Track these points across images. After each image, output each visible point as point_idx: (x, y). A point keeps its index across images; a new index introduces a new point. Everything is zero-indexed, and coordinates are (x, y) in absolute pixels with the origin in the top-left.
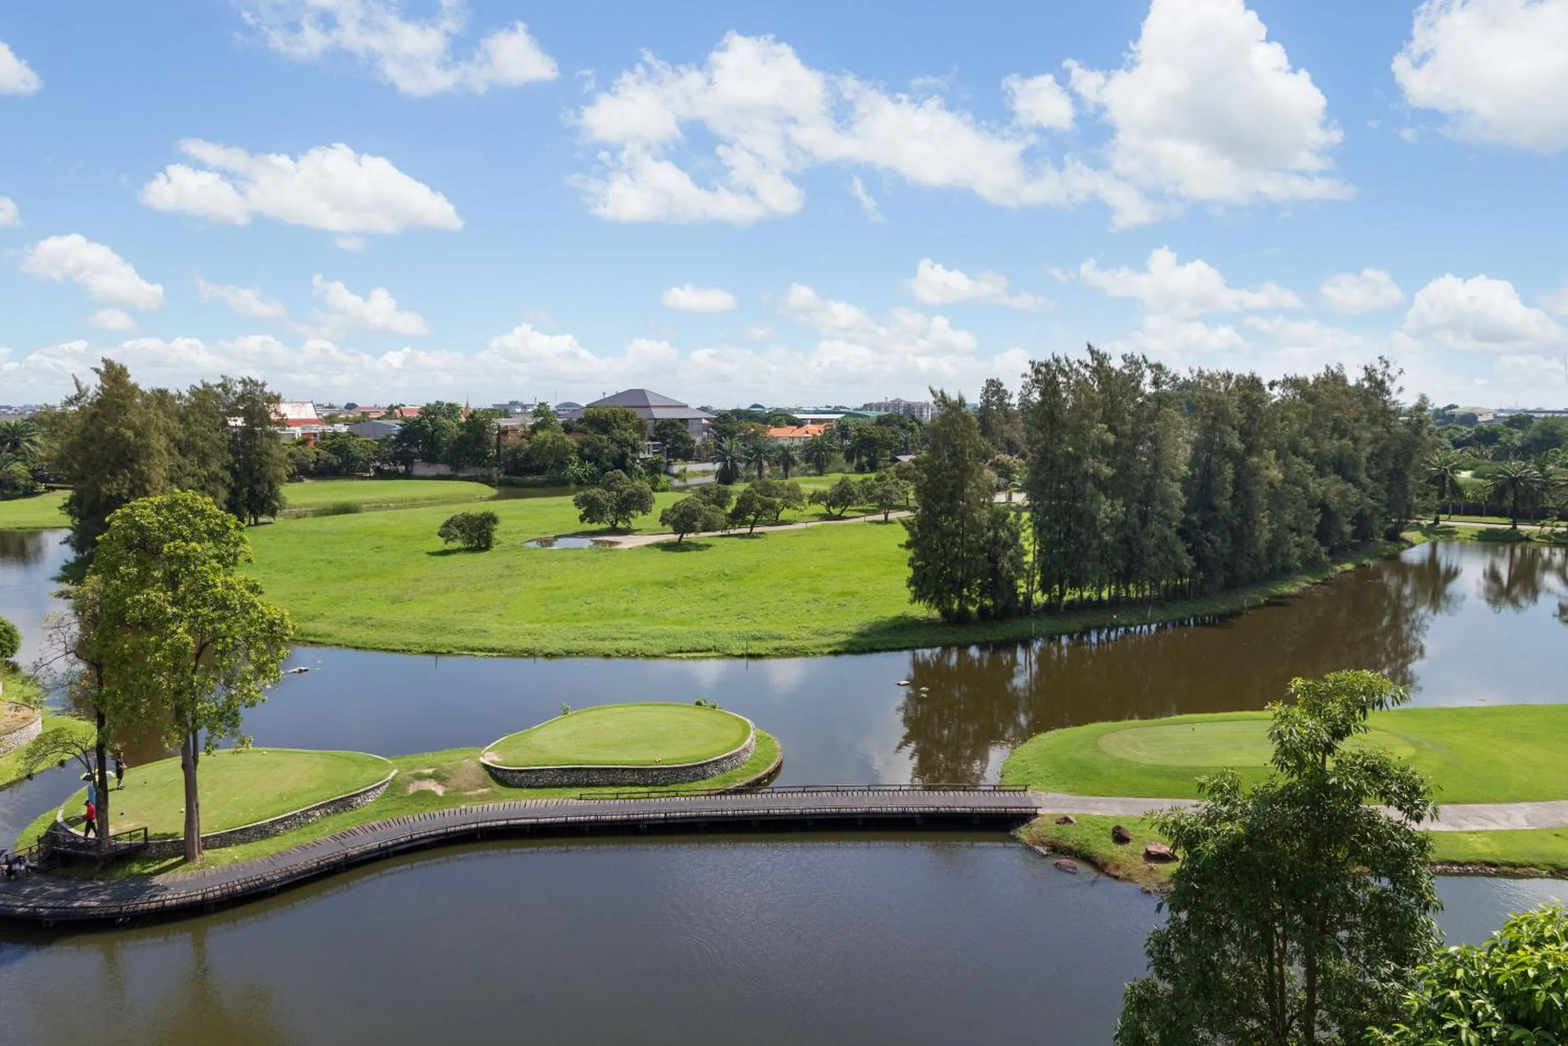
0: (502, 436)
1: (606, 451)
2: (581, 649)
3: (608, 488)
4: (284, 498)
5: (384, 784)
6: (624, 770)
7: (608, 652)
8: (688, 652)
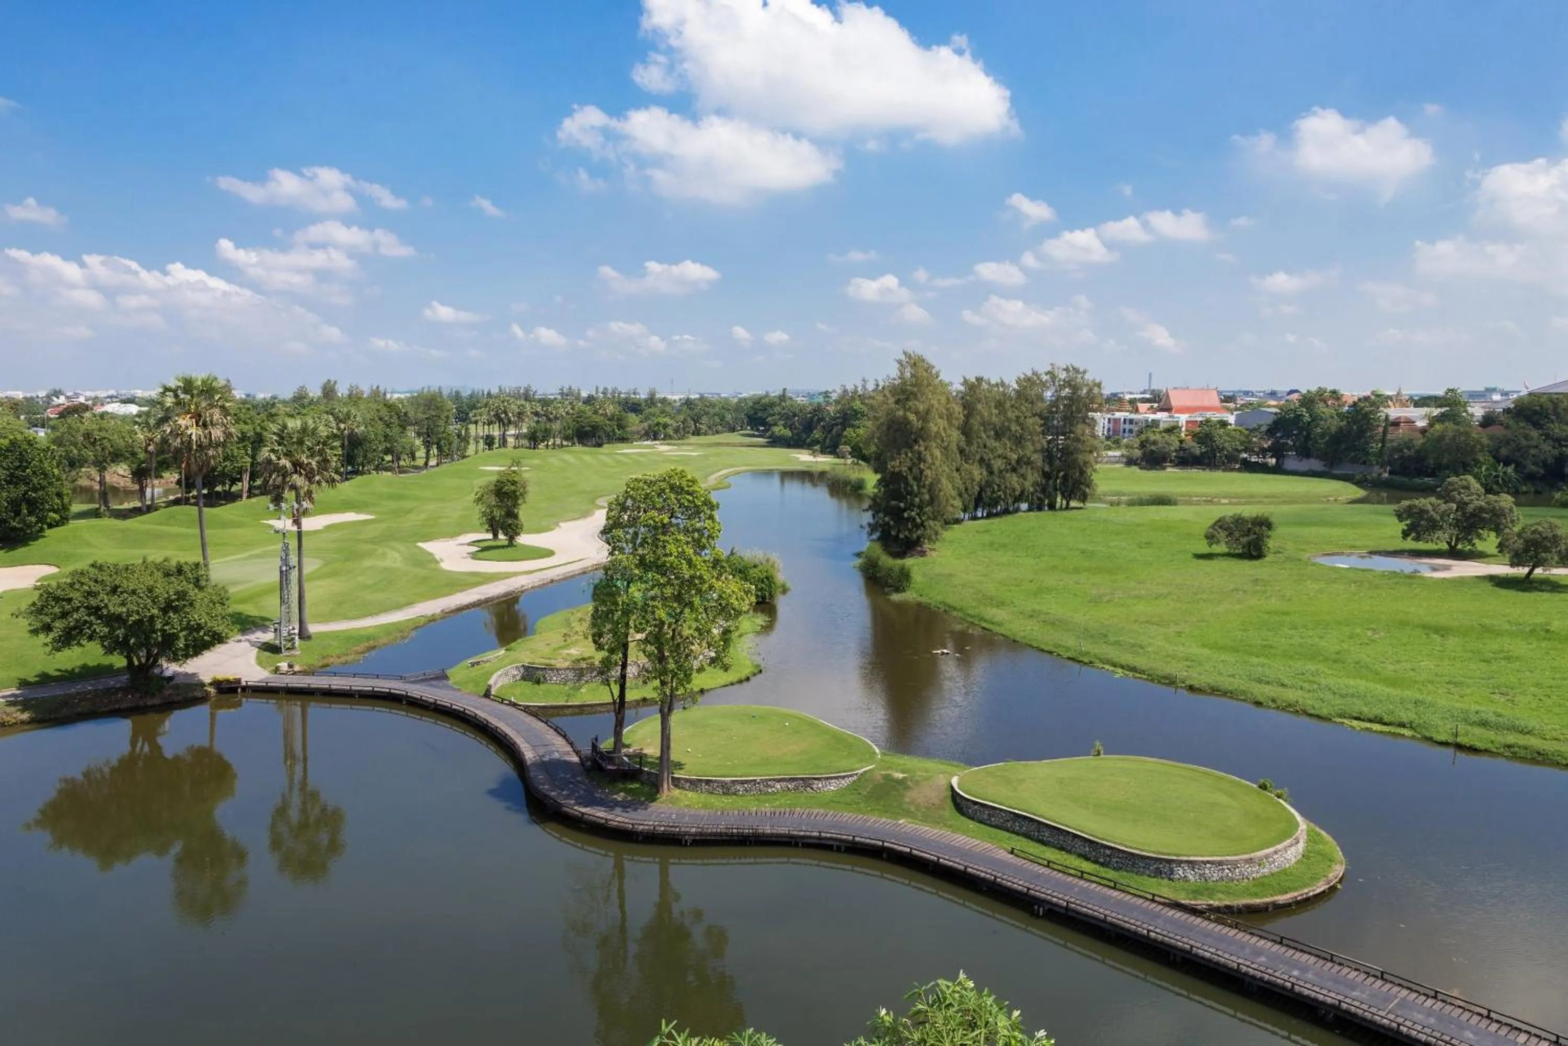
0: (1391, 428)
1: (1533, 451)
2: (1230, 688)
3: (1448, 499)
4: (1096, 484)
5: (851, 776)
6: (1075, 836)
7: (1261, 699)
8: (1370, 721)
